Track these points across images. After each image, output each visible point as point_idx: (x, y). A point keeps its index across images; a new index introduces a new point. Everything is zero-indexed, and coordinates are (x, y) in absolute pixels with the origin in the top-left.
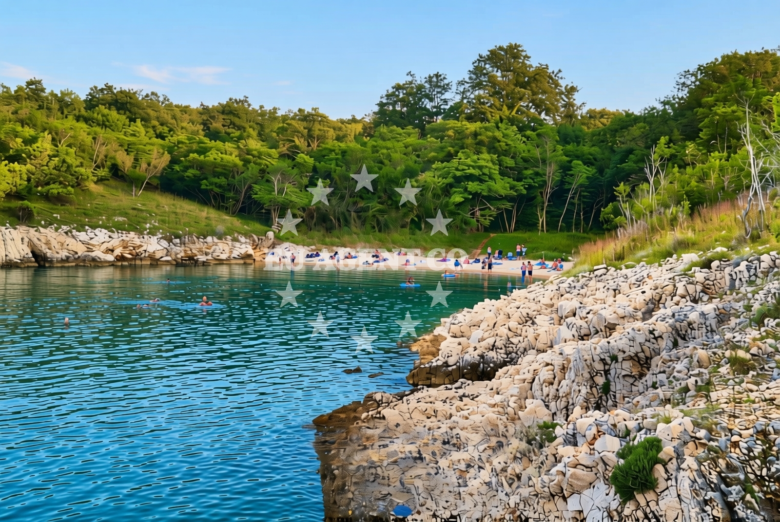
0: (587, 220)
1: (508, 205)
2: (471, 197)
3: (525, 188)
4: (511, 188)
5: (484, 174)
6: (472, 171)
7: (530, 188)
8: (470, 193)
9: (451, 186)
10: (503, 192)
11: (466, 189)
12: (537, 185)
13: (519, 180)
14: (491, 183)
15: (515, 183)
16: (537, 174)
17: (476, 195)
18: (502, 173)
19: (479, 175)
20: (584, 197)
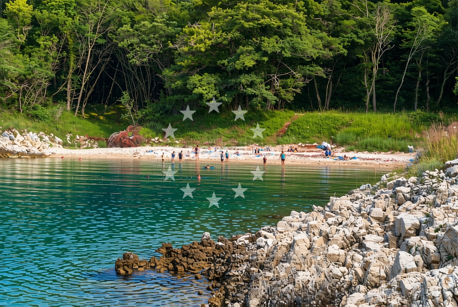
0: (434, 92)
1: (320, 71)
2: (266, 59)
3: (344, 47)
4: (325, 46)
5: (285, 26)
6: (266, 21)
7: (352, 46)
8: (265, 54)
9: (236, 42)
10: (313, 53)
11: (258, 49)
12: (362, 42)
13: (335, 34)
14: (296, 39)
15: (331, 39)
16: (362, 26)
17: (274, 57)
18: (311, 25)
19: (279, 27)
20: (431, 60)
